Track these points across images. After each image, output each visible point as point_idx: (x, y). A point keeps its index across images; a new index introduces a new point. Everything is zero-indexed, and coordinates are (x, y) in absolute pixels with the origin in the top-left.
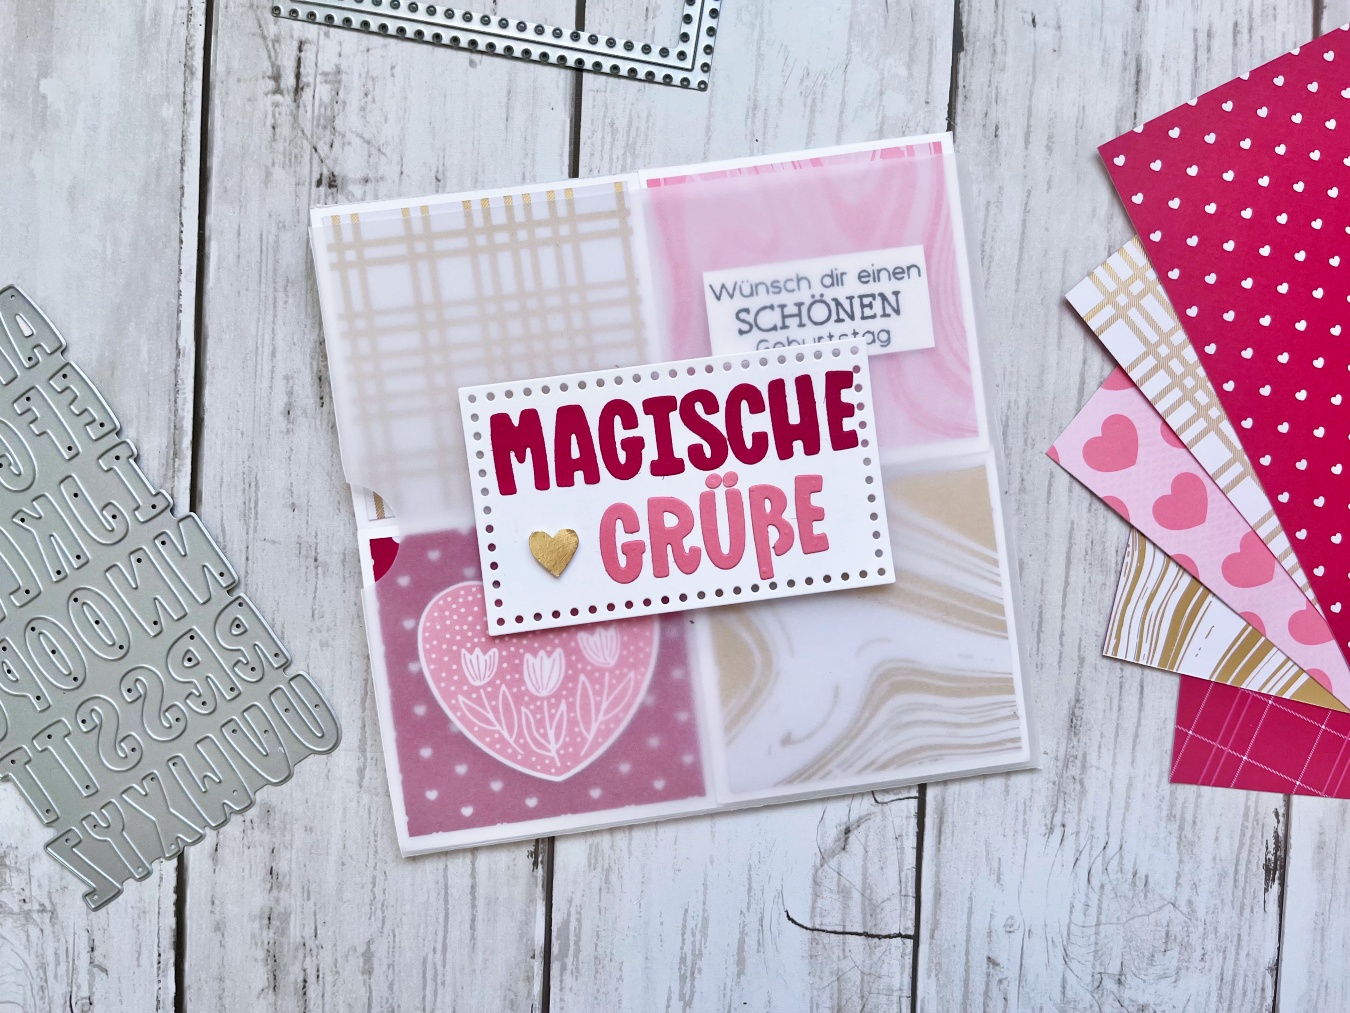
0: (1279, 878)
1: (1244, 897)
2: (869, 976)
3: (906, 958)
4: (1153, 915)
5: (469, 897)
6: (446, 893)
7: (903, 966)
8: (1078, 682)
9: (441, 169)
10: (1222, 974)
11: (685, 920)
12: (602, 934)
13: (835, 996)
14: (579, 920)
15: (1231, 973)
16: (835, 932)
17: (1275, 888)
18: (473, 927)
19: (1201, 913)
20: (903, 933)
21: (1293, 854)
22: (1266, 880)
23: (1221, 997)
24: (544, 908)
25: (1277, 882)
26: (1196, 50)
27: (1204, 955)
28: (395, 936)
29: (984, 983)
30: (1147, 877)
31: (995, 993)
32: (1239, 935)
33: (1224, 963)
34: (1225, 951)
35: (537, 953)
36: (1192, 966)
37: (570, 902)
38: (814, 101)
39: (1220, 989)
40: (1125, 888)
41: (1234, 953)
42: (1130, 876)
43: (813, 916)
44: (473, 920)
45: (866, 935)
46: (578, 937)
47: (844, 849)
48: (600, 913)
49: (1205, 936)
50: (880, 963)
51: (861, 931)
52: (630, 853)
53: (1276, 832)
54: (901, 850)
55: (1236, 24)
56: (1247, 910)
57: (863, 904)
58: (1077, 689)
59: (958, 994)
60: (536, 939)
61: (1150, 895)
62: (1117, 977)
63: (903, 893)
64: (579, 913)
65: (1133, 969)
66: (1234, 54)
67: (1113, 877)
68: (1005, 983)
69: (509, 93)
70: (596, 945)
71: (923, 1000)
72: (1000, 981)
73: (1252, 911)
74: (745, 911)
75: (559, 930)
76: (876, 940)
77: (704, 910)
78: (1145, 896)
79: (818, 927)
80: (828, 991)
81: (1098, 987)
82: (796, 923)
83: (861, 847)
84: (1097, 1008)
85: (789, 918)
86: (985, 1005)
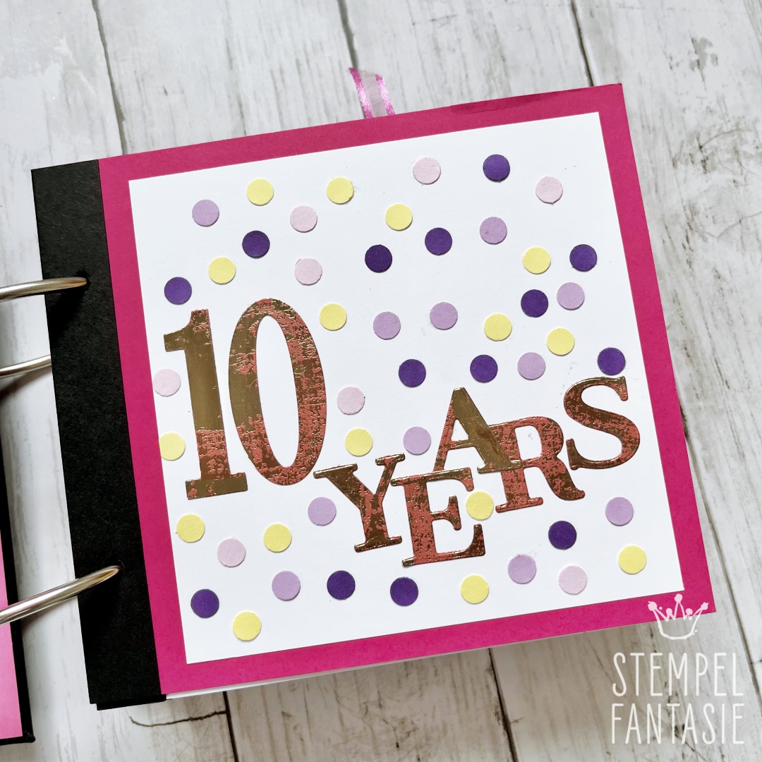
3: (224, 729)
7: (223, 736)
10: (453, 682)
16: (169, 724)
20: (218, 711)
23: (458, 699)
29: (284, 733)
31: (293, 736)
33: (453, 674)
36: (430, 682)
39: (455, 693)
43: (150, 716)
45: (192, 720)
50: (206, 737)
51: (187, 718)
55: (297, 61)
59: (267, 745)
62: (378, 703)
65: (388, 694)
68: (299, 728)
71: (243, 757)
72: (295, 728)
74: (100, 725)
76: (200, 721)
77: (71, 732)
79: (155, 723)
81: (366, 713)
82: (139, 724)
84: (369, 730)
85: (134, 722)
86: (288, 747)
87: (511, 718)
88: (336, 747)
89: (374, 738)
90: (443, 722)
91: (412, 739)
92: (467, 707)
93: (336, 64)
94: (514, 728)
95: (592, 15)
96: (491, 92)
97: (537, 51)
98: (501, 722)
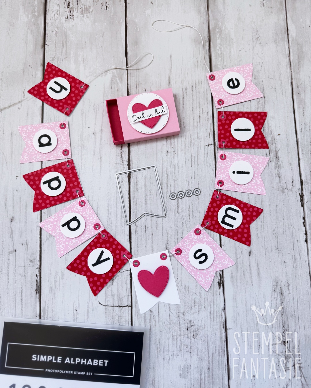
0: (222, 286)
1: (214, 291)
2: (120, 317)
3: (129, 312)
4: (191, 297)
5: (21, 302)
6: (15, 301)
7: (129, 314)
8: (167, 239)
9: (12, 132)
10: (210, 311)
11: (74, 305)
12: (53, 310)
13: (112, 322)
14: (48, 307)
15: (212, 311)
16: (111, 306)
17: (222, 288)
18: (22, 310)
19: (203, 296)
20: (128, 305)
21: (225, 279)
22: (219, 286)
23: (211, 318)
24: (39, 304)
25: (222, 287)
26: (183, 93)
27: (205, 306)
28: (3, 313)
29: (149, 317)
30: (188, 287)
31: (152, 319)
32: (214, 301)
33: (210, 308)
34: (210, 305)
35: (38, 315)
36: (202, 310)
37: (45, 302)
38: (96, 111)
39: (210, 315)
40: (183, 290)
41: (213, 306)
42: (184, 287)
43: (105, 303)
44: (22, 308)
45: (119, 306)
46: (48, 310)
47: (112, 284)
48: (53, 304)
49: (204, 302)
50: (123, 313)
51: (118, 305)
52: (60, 289)
53: (220, 274)
54: (127, 284)
55: (192, 86)
56: (215, 295)
57: (118, 298)
58: (167, 241)
59: (143, 320)
60: (37, 312)
61: (189, 291)
62: (183, 313)
63: (128, 295)
64: (48, 305)
65: (187, 311)
66: (192, 93)
67: (180, 287)
68: (155, 316)
69: (27, 114)
70: (52, 313)
71: (134, 322)
72: (153, 316)
73: (216, 294)
74: (88, 302)
75: (43, 309)
76: (122, 307)
77: (78, 302)
78: (188, 292)
79: (107, 305)
80: (110, 321)
81: (178, 316)
82: (101, 304)
83: (117, 284)
84: (178, 322)
85: (100, 303)
86: (150, 322)
87: (228, 328)
88: (166, 326)
89: (180, 325)
90: (204, 324)
91: (193, 328)
92: (213, 321)
93: (205, 90)
94: (228, 331)
95: (298, 87)
96: (258, 109)
97: (277, 96)
98: (224, 328)
